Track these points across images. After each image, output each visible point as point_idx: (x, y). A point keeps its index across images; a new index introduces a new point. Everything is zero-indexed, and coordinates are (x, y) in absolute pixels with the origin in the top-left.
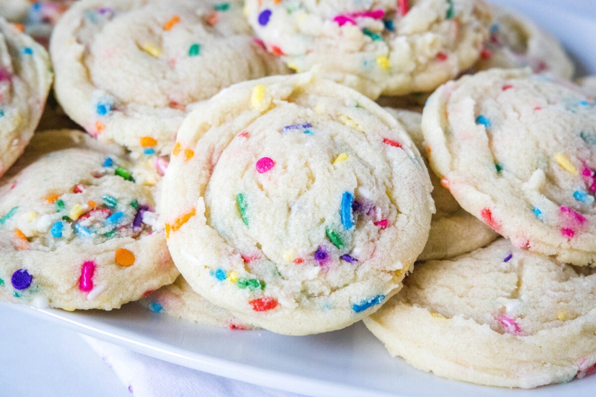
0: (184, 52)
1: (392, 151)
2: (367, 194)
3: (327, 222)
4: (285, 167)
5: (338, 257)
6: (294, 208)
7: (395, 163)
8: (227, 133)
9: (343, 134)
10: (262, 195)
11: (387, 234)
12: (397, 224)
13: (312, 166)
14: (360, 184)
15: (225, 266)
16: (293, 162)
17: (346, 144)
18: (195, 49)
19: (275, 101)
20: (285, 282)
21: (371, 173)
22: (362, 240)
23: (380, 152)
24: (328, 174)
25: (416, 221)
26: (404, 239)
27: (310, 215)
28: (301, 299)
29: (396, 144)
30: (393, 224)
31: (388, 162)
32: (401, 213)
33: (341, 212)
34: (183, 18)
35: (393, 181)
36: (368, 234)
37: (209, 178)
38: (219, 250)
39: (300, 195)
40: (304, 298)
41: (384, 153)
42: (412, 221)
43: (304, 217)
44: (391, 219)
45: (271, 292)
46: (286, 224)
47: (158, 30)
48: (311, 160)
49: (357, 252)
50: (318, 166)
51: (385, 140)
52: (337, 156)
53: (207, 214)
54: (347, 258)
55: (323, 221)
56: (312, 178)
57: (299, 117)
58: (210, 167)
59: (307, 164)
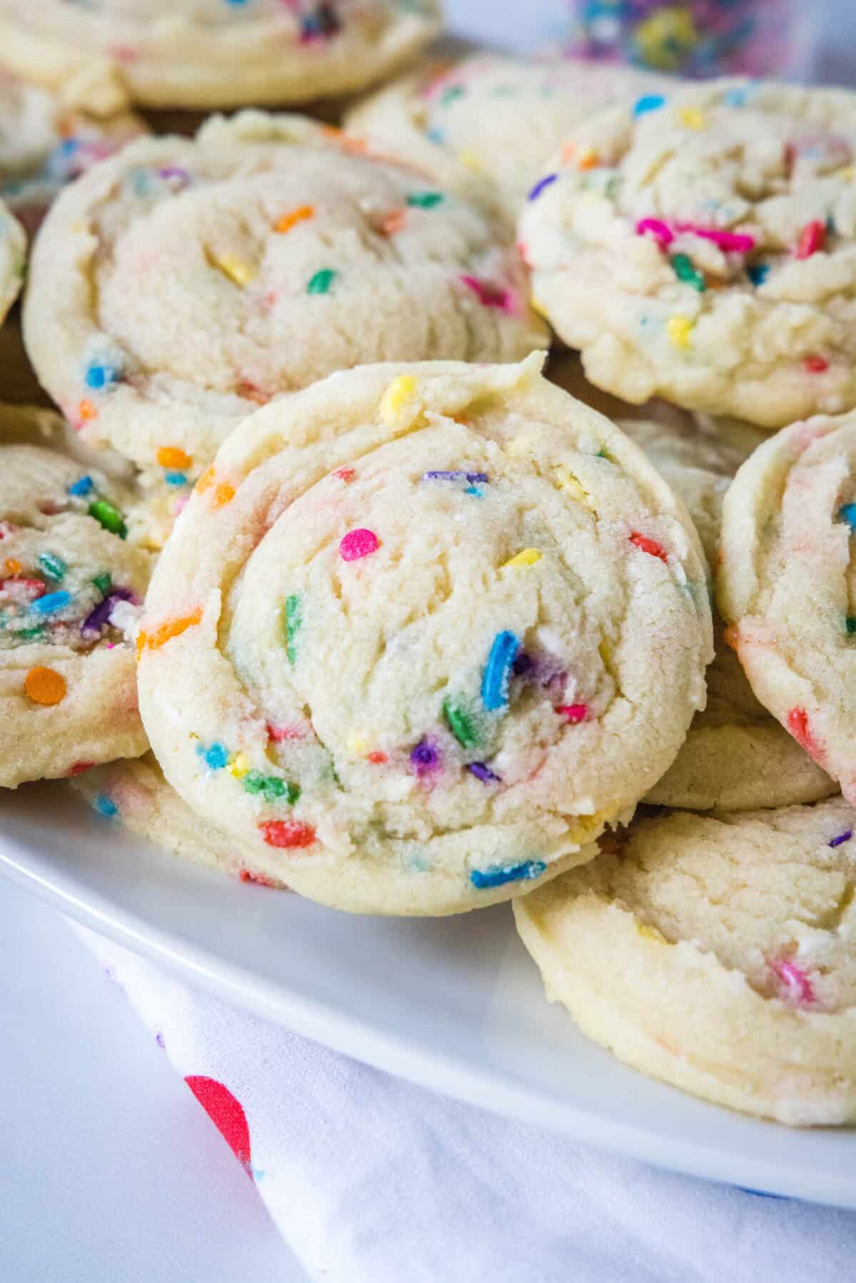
0: (298, 283)
1: (641, 564)
2: (552, 642)
3: (450, 689)
4: (397, 558)
5: (458, 764)
6: (392, 647)
7: (639, 589)
8: (315, 465)
9: (549, 507)
10: (333, 606)
11: (578, 736)
12: (608, 719)
13: (452, 565)
14: (542, 620)
15: (229, 740)
16: (417, 548)
17: (546, 529)
18: (324, 280)
19: (428, 414)
20: (339, 796)
21: (578, 602)
22: (518, 739)
23: (614, 559)
24: (479, 587)
25: (650, 719)
26: (612, 753)
27: (418, 666)
28: (365, 838)
29: (656, 550)
30: (600, 718)
31: (625, 585)
32: (623, 696)
33: (483, 673)
34: (321, 210)
35: (624, 626)
36: (535, 729)
37: (249, 551)
38: (225, 705)
39: (410, 619)
40: (373, 837)
41: (621, 564)
42: (640, 717)
43: (406, 667)
44: (597, 705)
45: (307, 811)
46: (368, 676)
47: (259, 229)
48: (453, 551)
49: (503, 762)
50: (462, 569)
51: (634, 537)
52: (519, 551)
53: (223, 626)
54: (480, 770)
55: (443, 683)
56: (444, 589)
57: (467, 457)
58: (260, 528)
59: (442, 559)
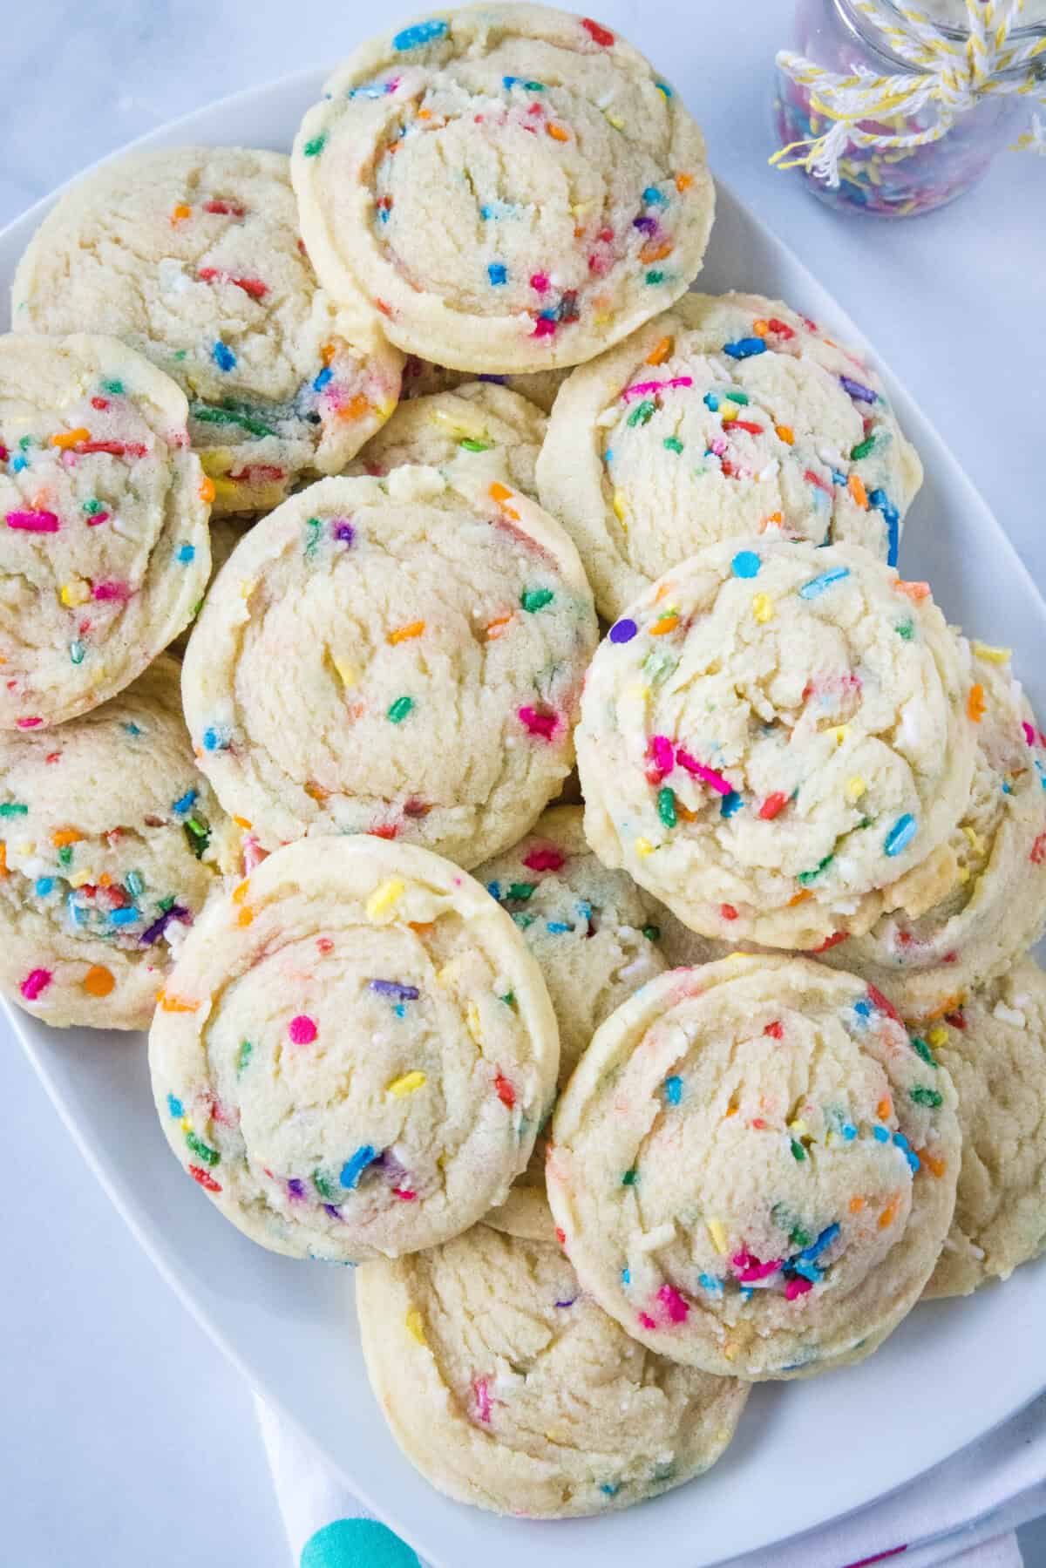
0: (383, 706)
1: (493, 1108)
2: (400, 1156)
3: (320, 1164)
4: (320, 1056)
5: (316, 1202)
6: (296, 1117)
7: (482, 1126)
8: (312, 922)
9: (449, 1035)
10: (270, 1067)
11: (401, 1211)
12: (427, 1205)
13: (353, 1080)
14: (401, 1137)
15: (187, 1104)
16: (335, 1056)
17: (439, 1056)
18: (402, 709)
19: (397, 924)
20: (242, 1175)
21: (434, 1126)
22: (359, 1205)
23: (474, 1098)
24: (364, 1107)
25: (454, 1213)
26: (420, 1230)
27: (307, 1142)
28: (250, 1206)
29: (508, 1098)
30: (422, 1201)
31: (475, 1118)
32: (445, 1191)
33: (346, 1166)
34: (430, 630)
35: (462, 1148)
36: (373, 1201)
37: (245, 971)
38: (192, 1081)
39: (314, 1106)
40: (256, 1207)
41: (477, 1103)
42: (448, 1212)
43: (299, 1138)
44: (421, 1194)
45: (217, 1174)
46: (275, 1128)
47: (377, 637)
48: (359, 1070)
49: (346, 1210)
50: (360, 1086)
51: (500, 1078)
52: (410, 1071)
53: (208, 1025)
54: (331, 1210)
55: (320, 1158)
56: (344, 1094)
57: (409, 973)
58: (259, 957)
59: (348, 1076)
